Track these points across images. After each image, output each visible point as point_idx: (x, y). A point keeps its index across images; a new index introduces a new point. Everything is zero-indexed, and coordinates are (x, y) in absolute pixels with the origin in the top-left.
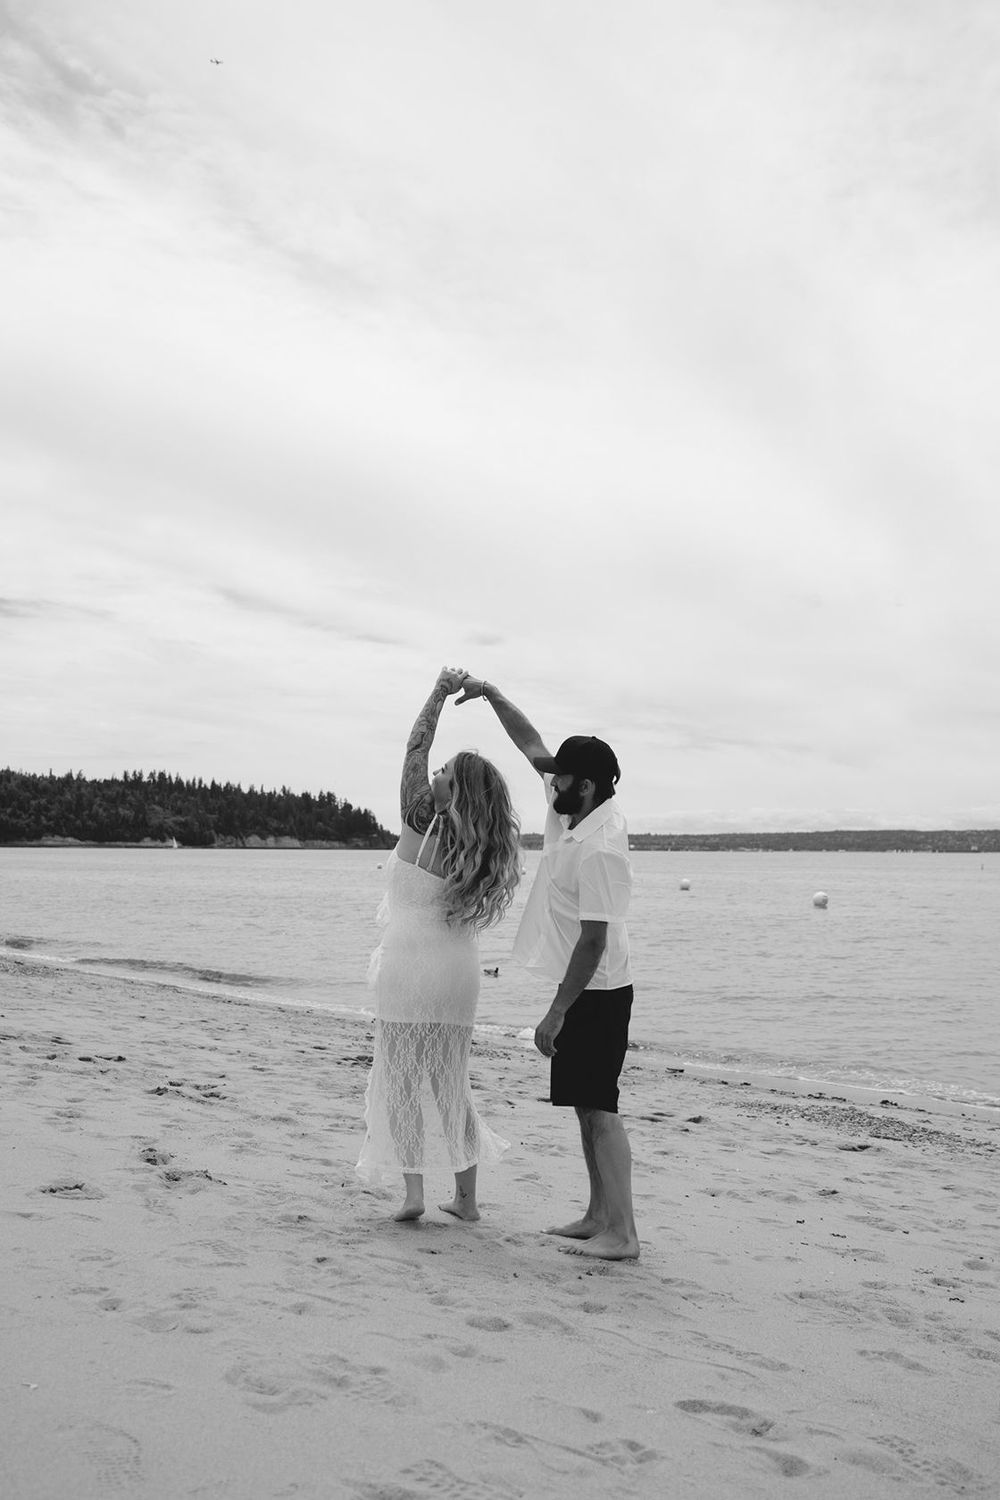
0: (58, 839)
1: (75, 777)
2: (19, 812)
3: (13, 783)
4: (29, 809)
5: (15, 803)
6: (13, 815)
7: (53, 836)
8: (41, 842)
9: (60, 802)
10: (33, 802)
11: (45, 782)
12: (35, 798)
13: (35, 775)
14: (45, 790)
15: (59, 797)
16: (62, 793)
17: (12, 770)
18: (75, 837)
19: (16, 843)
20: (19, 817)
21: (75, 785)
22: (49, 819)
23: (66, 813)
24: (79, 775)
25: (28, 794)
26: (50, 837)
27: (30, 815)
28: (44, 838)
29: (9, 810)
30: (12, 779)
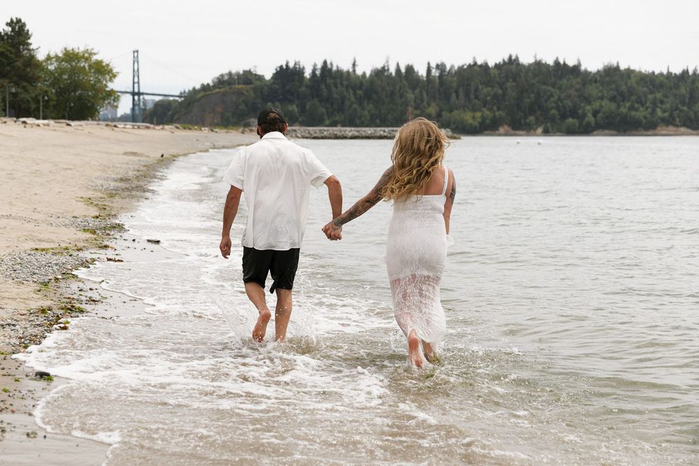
0: (671, 128)
1: (691, 72)
2: (636, 105)
3: (633, 80)
4: (646, 103)
5: (633, 98)
6: (632, 108)
7: (667, 126)
8: (656, 132)
9: (675, 95)
10: (650, 96)
11: (662, 78)
12: (651, 93)
13: (653, 73)
14: (661, 85)
15: (674, 91)
16: (677, 87)
17: (632, 68)
18: (688, 127)
19: (634, 132)
20: (637, 110)
21: (690, 79)
22: (664, 111)
23: (680, 106)
24: (695, 71)
25: (645, 89)
26: (664, 128)
27: (647, 108)
28: (659, 128)
29: (628, 104)
30: (632, 76)
